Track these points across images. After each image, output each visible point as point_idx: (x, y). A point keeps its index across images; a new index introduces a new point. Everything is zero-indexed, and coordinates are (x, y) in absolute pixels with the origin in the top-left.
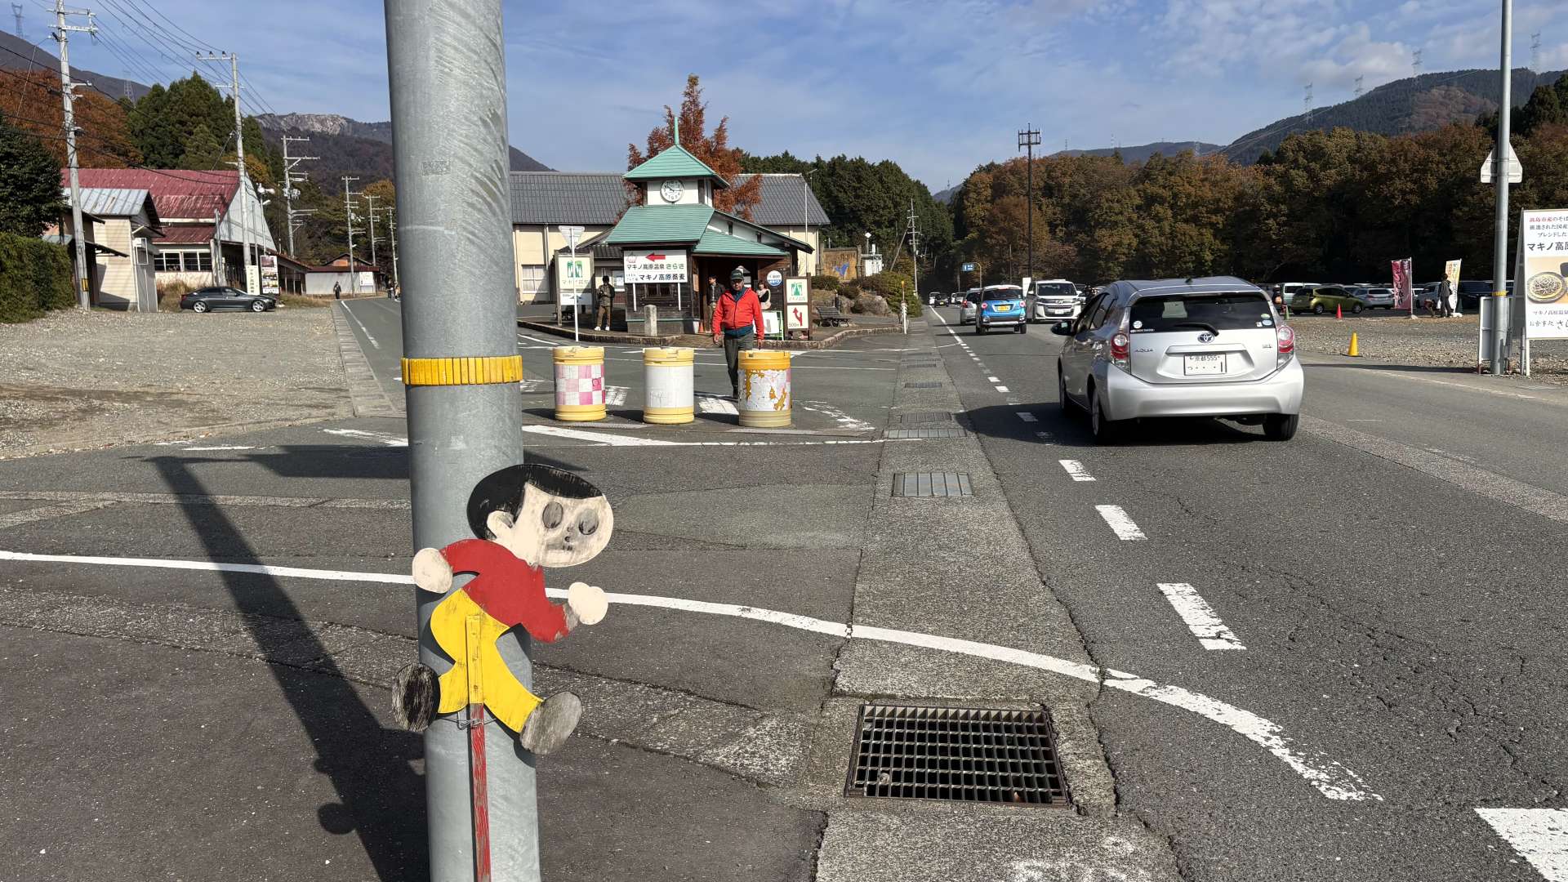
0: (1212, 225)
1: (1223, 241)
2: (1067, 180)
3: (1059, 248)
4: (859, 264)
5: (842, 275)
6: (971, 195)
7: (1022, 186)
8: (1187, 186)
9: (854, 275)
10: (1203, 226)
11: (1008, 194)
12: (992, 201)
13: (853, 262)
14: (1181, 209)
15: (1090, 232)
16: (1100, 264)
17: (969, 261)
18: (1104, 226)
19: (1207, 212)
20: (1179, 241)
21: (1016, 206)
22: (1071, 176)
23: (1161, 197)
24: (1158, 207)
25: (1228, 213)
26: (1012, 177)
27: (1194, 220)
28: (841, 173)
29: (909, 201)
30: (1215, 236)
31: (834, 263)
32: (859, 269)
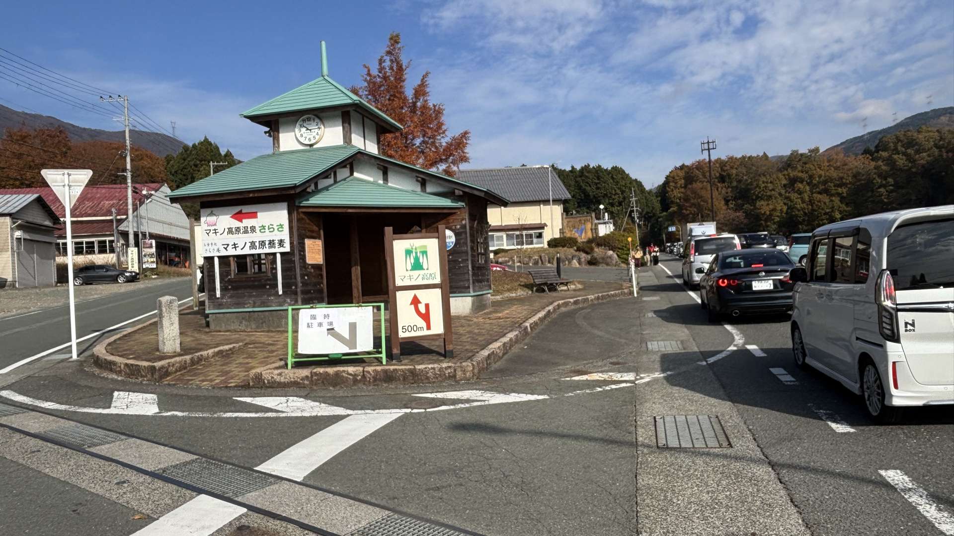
0: (839, 194)
1: (847, 205)
2: (734, 171)
3: (733, 215)
4: (593, 227)
5: (580, 236)
6: (671, 184)
7: (705, 176)
8: (818, 170)
9: (590, 235)
10: (832, 195)
11: (696, 182)
12: (685, 187)
13: (589, 226)
14: (815, 185)
15: (753, 202)
16: (762, 224)
17: (673, 225)
18: (762, 199)
19: (835, 186)
20: (816, 205)
21: (702, 189)
22: (736, 169)
23: (801, 178)
24: (800, 185)
25: (849, 186)
26: (697, 172)
27: (826, 191)
28: (587, 174)
29: (631, 190)
30: (841, 201)
31: (574, 227)
32: (594, 231)
